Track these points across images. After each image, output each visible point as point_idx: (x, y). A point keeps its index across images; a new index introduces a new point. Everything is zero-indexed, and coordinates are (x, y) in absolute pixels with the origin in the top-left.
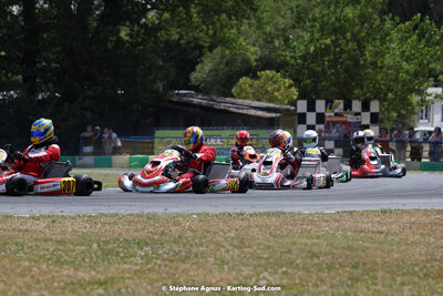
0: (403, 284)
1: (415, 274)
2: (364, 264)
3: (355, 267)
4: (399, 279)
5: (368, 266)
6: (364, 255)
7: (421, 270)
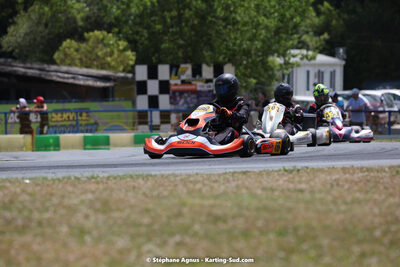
0: (363, 255)
1: (375, 240)
2: (296, 229)
3: (282, 233)
4: (356, 249)
5: (301, 232)
6: (290, 216)
7: (385, 233)
